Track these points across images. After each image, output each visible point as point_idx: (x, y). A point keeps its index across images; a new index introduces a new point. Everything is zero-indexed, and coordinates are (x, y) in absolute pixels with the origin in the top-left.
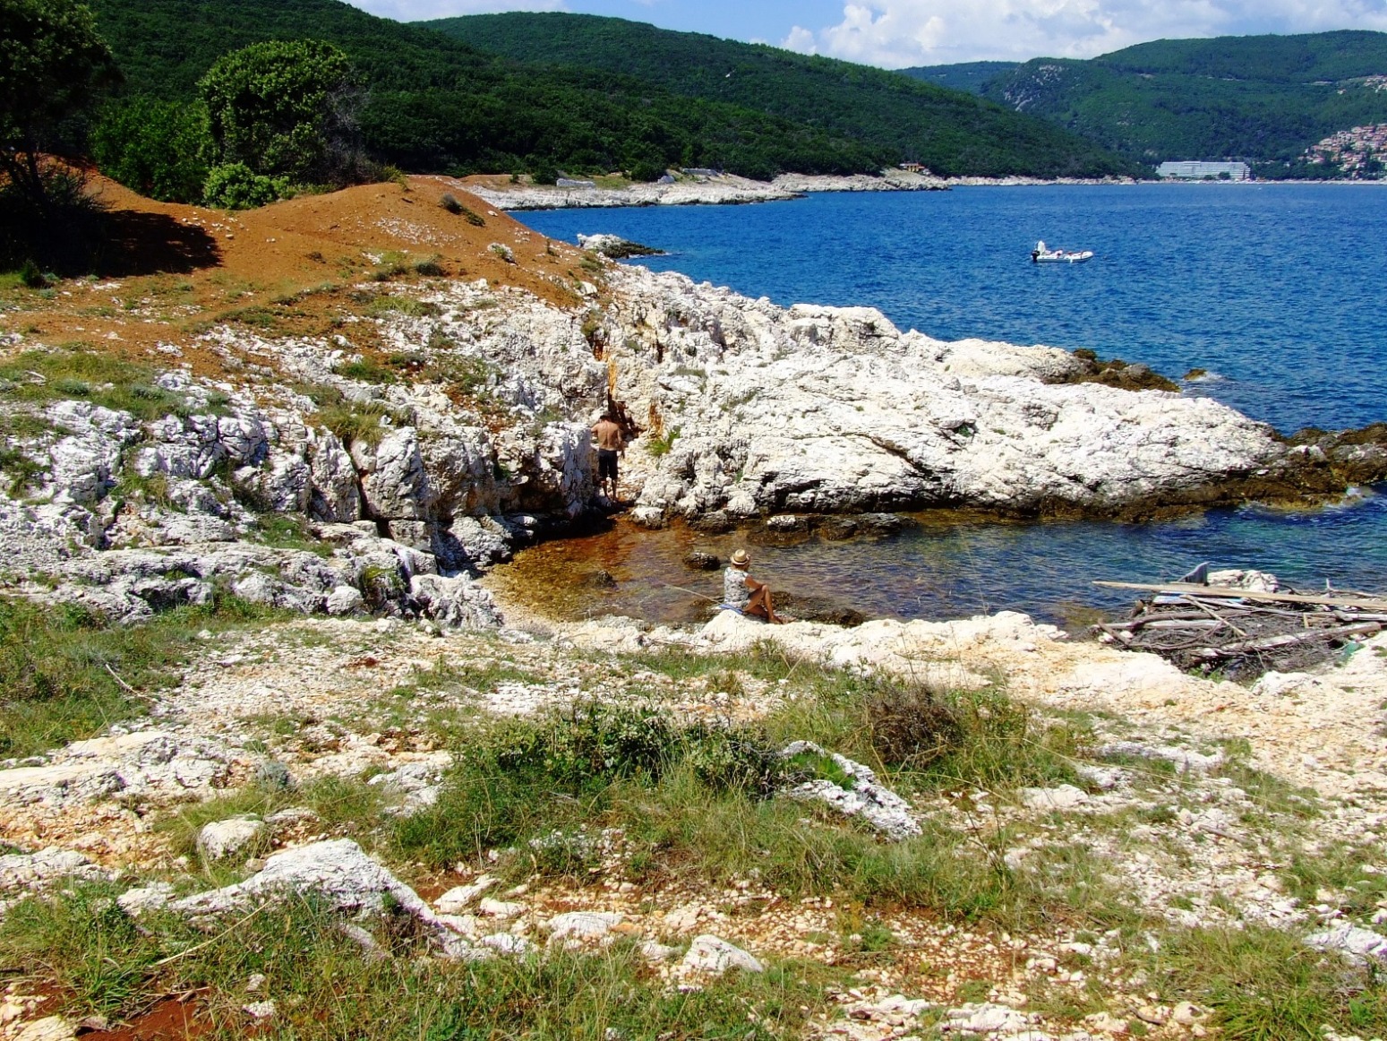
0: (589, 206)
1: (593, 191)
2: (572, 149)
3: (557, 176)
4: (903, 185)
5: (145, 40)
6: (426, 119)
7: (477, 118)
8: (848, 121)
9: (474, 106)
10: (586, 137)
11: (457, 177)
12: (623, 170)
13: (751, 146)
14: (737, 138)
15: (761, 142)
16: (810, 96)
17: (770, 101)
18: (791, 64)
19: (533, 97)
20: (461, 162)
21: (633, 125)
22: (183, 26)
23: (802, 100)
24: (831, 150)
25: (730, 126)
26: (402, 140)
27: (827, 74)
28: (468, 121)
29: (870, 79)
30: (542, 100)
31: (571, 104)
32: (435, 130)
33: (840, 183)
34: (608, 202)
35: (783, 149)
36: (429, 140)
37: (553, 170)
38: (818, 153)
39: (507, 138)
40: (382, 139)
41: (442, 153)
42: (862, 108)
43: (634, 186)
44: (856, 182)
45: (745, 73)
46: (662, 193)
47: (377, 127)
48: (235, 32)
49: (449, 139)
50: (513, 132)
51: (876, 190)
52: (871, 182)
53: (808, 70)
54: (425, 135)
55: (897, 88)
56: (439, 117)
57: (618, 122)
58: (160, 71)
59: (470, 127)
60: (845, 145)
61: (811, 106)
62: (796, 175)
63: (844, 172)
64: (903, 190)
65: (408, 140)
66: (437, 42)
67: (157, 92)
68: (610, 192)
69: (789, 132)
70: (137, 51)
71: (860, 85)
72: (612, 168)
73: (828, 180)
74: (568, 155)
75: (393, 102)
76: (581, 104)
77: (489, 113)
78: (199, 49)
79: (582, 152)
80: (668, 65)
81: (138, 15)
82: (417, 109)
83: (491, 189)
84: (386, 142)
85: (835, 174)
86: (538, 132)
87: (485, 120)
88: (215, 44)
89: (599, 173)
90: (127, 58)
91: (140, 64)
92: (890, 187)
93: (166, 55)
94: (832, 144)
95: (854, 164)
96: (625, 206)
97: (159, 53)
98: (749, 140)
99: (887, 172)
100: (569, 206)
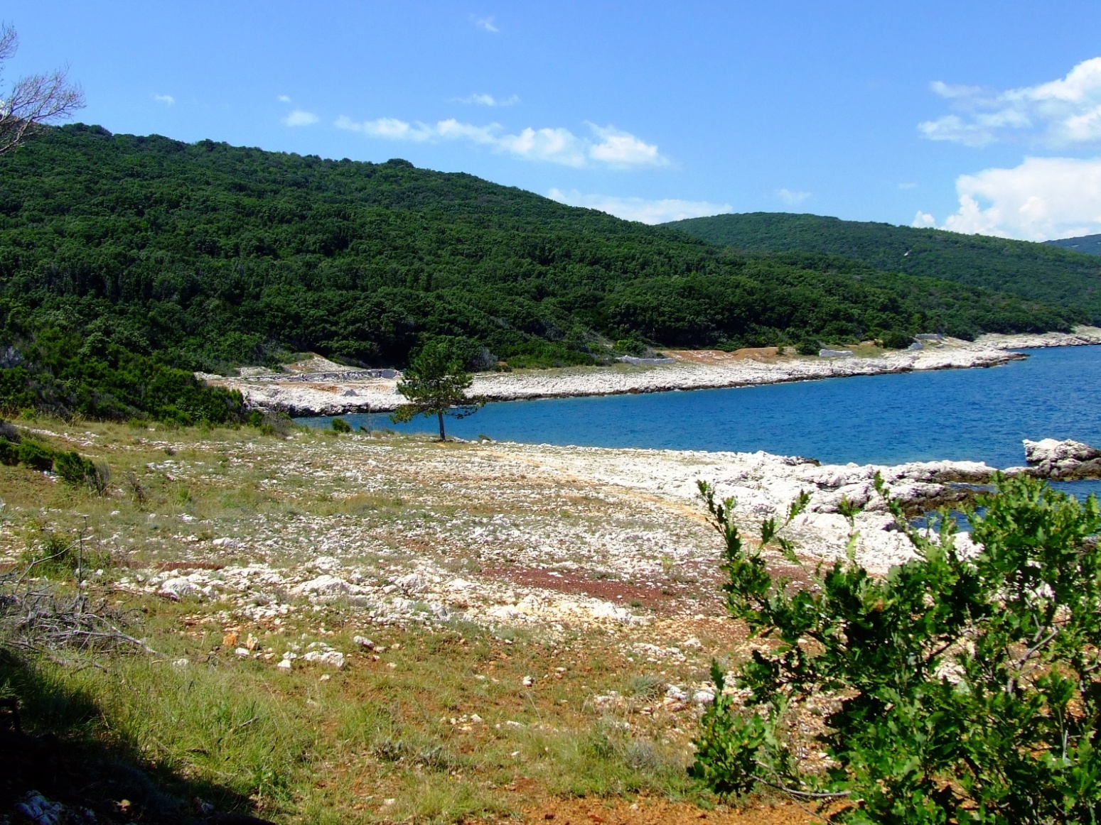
0: (854, 375)
1: (853, 360)
2: (825, 321)
3: (819, 347)
4: (1093, 340)
5: (451, 244)
6: (698, 299)
7: (742, 297)
8: (1015, 286)
9: (737, 287)
10: (838, 311)
11: (727, 351)
12: (872, 339)
13: (952, 312)
14: (939, 305)
15: (961, 307)
16: (979, 268)
17: (944, 273)
18: (957, 242)
19: (781, 277)
20: (730, 337)
21: (871, 298)
22: (481, 232)
23: (973, 271)
24: (1025, 312)
25: (931, 295)
26: (678, 320)
27: (989, 249)
28: (735, 300)
29: (1026, 251)
30: (789, 279)
31: (814, 281)
32: (706, 309)
33: (1036, 341)
34: (867, 370)
35: (982, 313)
36: (702, 318)
37: (815, 342)
38: (1013, 314)
39: (768, 314)
40: (660, 319)
41: (714, 330)
42: (1026, 275)
43: (887, 354)
44: (1051, 339)
45: (920, 252)
46: (915, 358)
47: (655, 309)
48: (523, 235)
49: (719, 317)
50: (772, 309)
51: (1069, 345)
52: (1064, 339)
53: (973, 246)
54: (698, 314)
55: (1051, 258)
56: (710, 298)
57: (857, 296)
58: (465, 268)
59: (737, 306)
60: (1036, 307)
61: (980, 276)
62: (994, 335)
63: (1038, 331)
64: (1093, 344)
65: (683, 319)
66: (676, 238)
67: (464, 285)
68: (869, 361)
69: (982, 299)
70: (445, 253)
71: (1019, 257)
72: (863, 337)
73: (1025, 339)
74: (822, 327)
75: (667, 285)
76: (824, 282)
77: (751, 293)
78: (494, 249)
79: (835, 324)
80: (855, 249)
81: (445, 226)
82: (689, 291)
83: (761, 361)
84: (664, 322)
85: (1031, 332)
86: (795, 307)
87: (750, 299)
88: (507, 244)
89: (853, 342)
90: (436, 259)
91: (447, 263)
92: (1082, 342)
93: (467, 256)
94: (1024, 307)
95: (1047, 323)
96: (883, 372)
97: (462, 254)
98: (949, 306)
99: (1076, 329)
100: (835, 375)
